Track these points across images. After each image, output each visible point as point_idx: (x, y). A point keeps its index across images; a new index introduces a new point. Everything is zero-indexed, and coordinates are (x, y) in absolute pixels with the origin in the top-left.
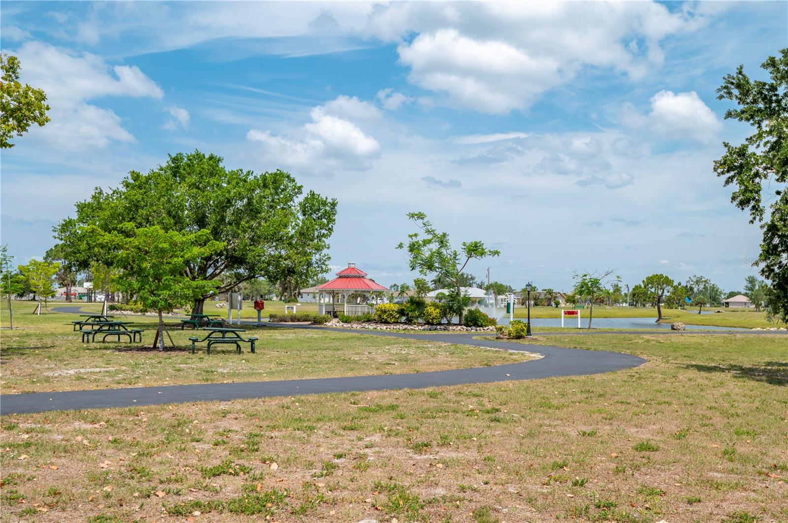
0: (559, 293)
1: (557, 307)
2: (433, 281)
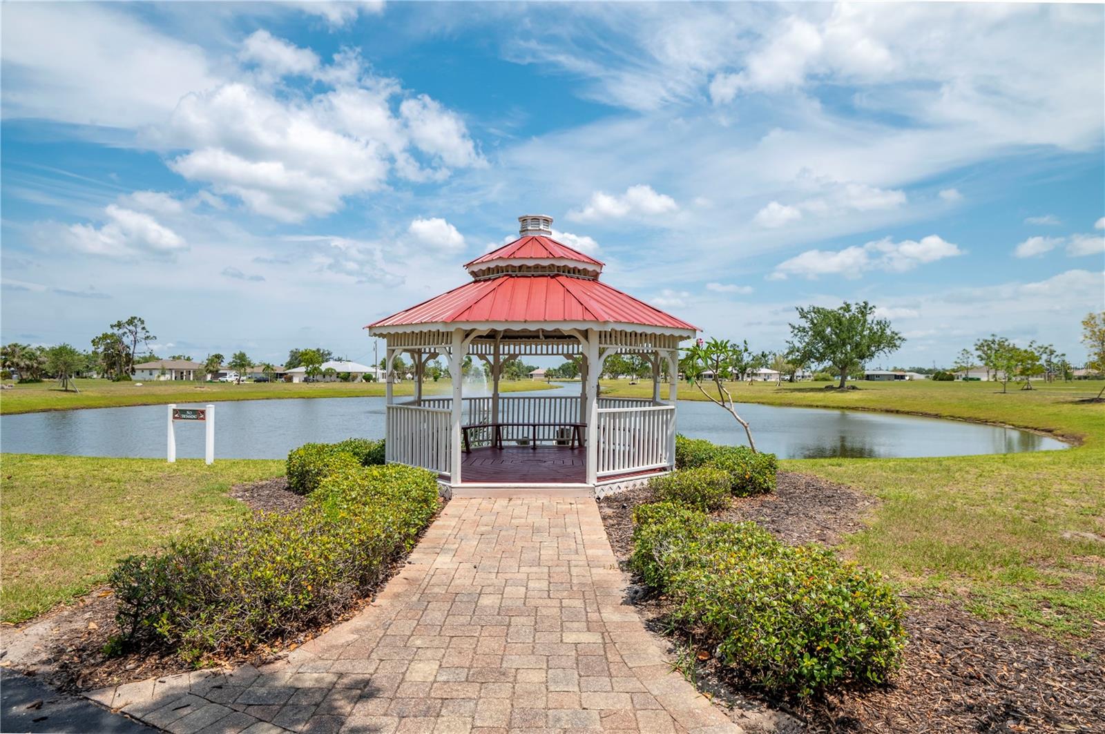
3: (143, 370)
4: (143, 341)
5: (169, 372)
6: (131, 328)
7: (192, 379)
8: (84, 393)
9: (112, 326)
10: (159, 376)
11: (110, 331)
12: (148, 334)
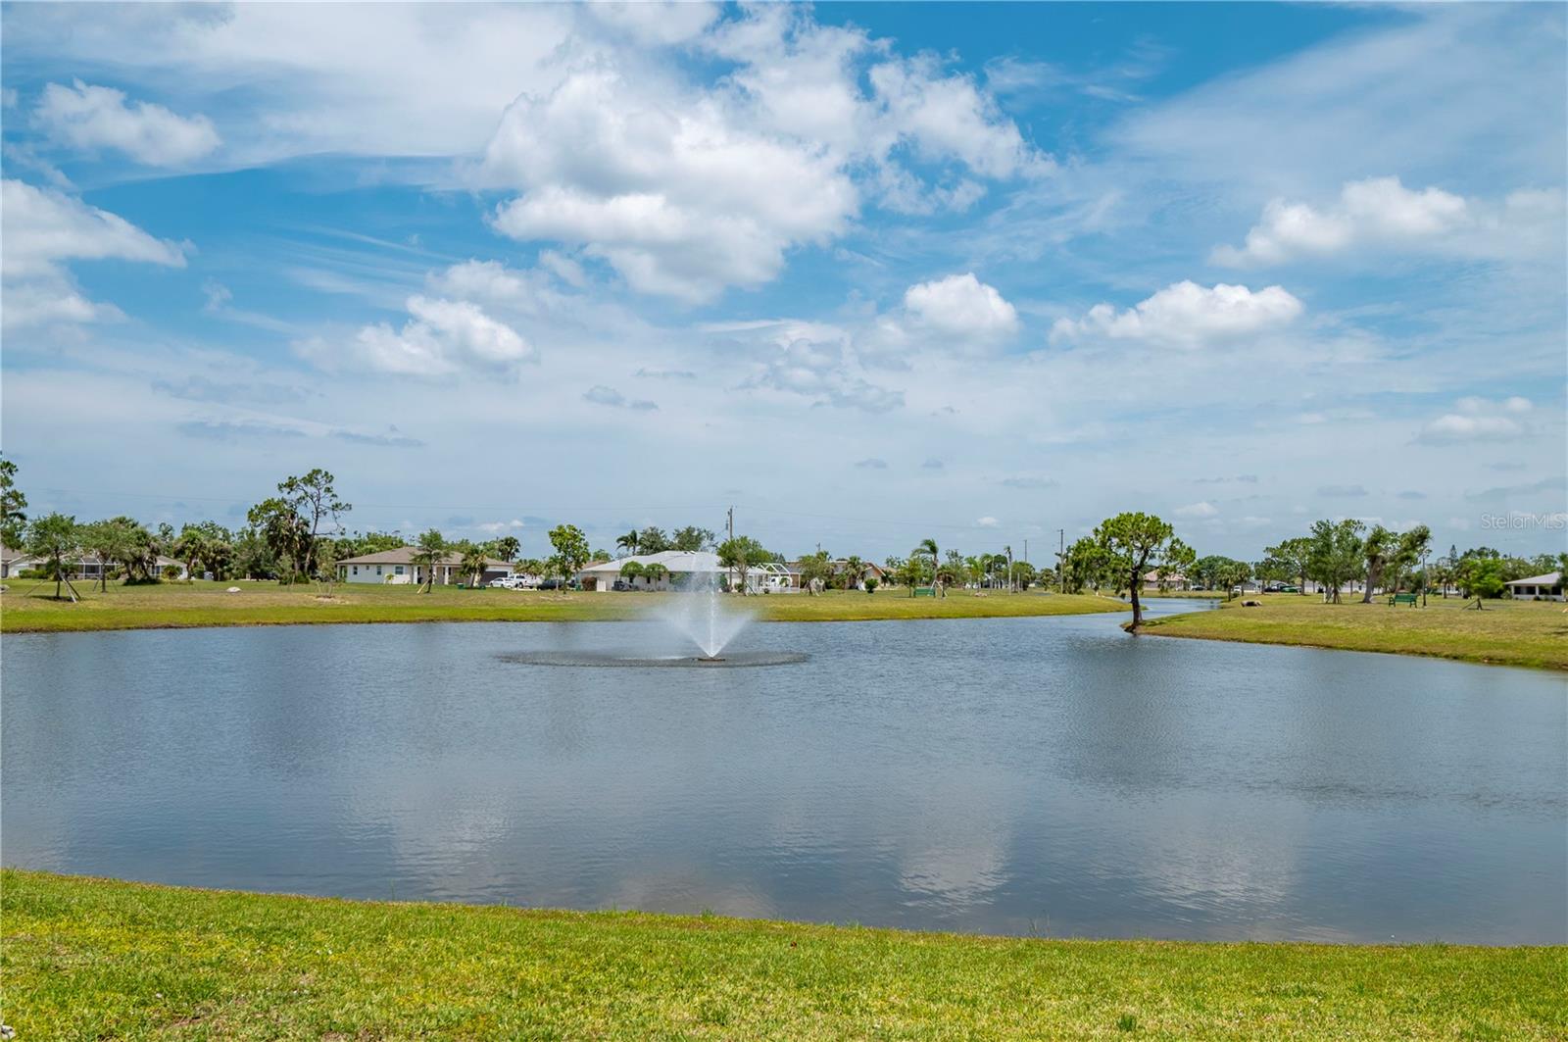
0: (871, 565)
1: (871, 592)
2: (621, 539)
3: (368, 565)
4: (330, 512)
5: (409, 570)
6: (310, 489)
7: (446, 583)
9: (280, 487)
10: (390, 577)
11: (277, 496)
12: (335, 501)
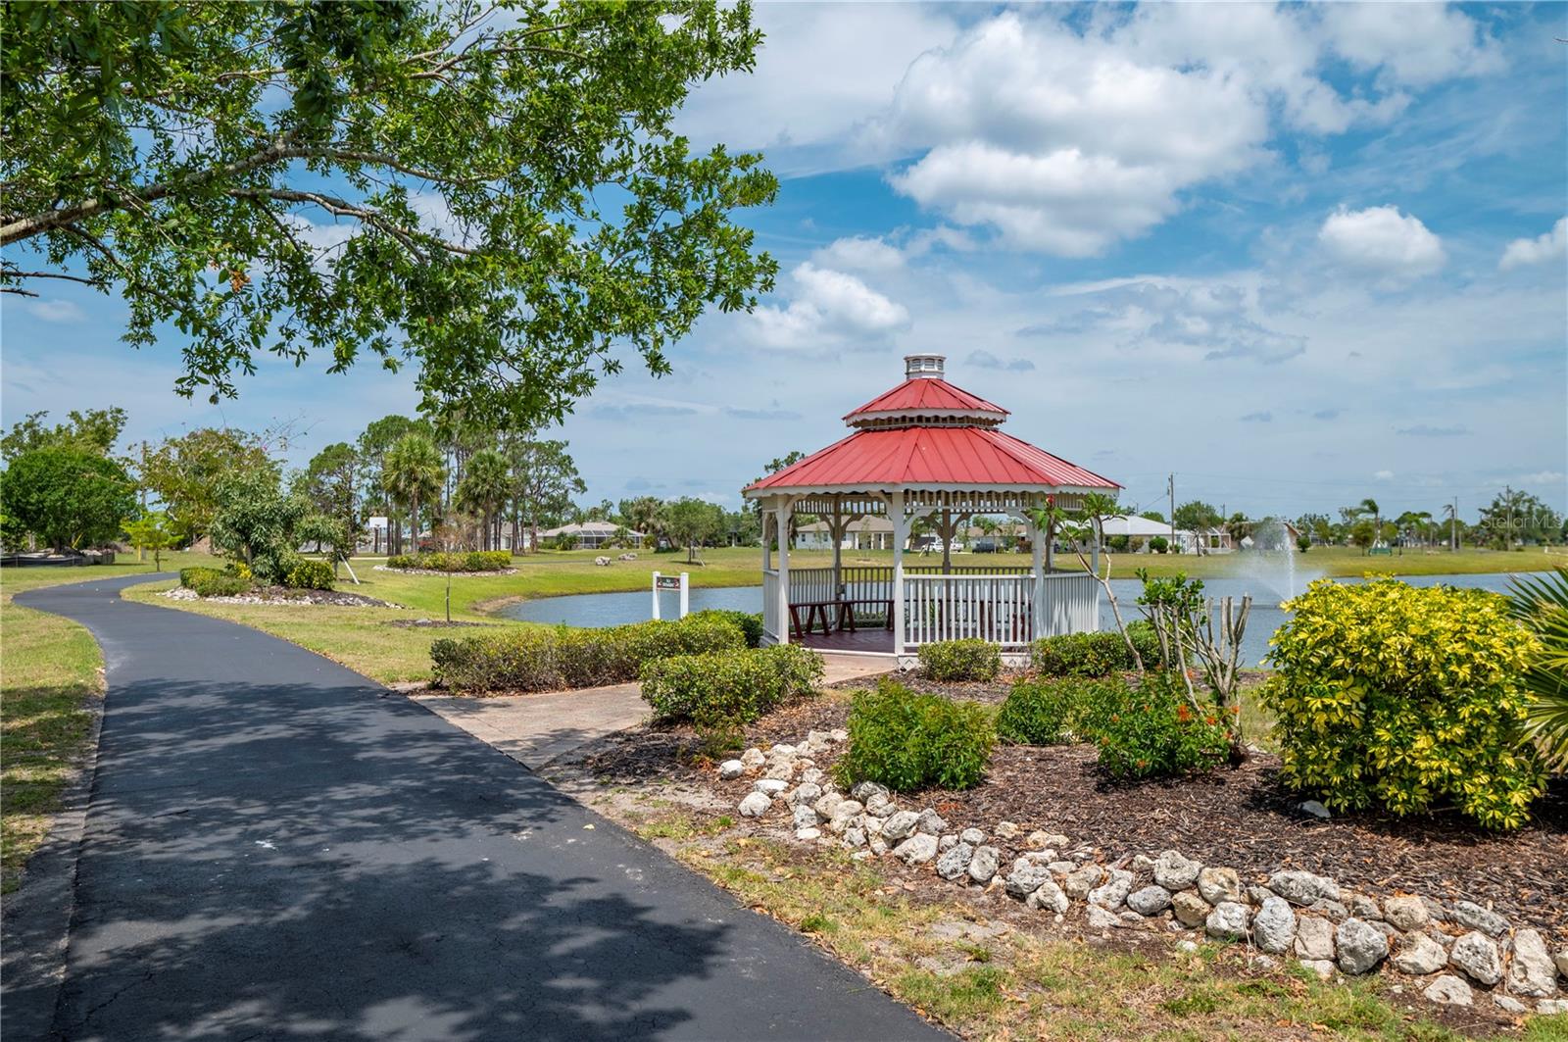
5: (851, 535)
8: (711, 566)
9: (767, 468)
11: (764, 475)
